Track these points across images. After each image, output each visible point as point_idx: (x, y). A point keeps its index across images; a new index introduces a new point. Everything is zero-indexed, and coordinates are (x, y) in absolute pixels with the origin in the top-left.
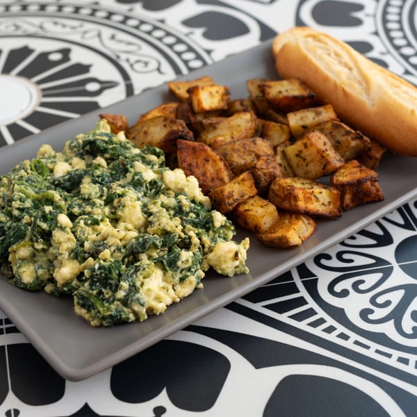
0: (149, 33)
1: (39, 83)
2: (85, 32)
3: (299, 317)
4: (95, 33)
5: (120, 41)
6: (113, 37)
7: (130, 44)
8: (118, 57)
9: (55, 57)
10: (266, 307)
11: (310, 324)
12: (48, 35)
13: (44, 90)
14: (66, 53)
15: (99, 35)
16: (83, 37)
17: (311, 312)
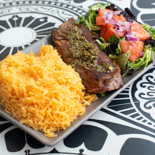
0: (76, 11)
1: (36, 30)
2: (53, 11)
3: (133, 116)
4: (57, 11)
5: (66, 14)
6: (63, 13)
7: (69, 15)
8: (65, 20)
9: (42, 20)
10: (121, 112)
11: (137, 119)
12: (39, 12)
13: (38, 32)
14: (46, 19)
15: (58, 12)
16: (52, 13)
17: (138, 115)
